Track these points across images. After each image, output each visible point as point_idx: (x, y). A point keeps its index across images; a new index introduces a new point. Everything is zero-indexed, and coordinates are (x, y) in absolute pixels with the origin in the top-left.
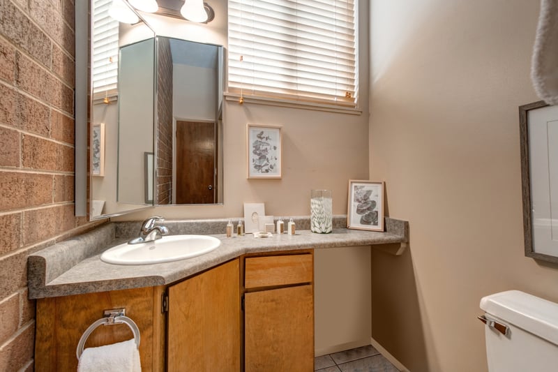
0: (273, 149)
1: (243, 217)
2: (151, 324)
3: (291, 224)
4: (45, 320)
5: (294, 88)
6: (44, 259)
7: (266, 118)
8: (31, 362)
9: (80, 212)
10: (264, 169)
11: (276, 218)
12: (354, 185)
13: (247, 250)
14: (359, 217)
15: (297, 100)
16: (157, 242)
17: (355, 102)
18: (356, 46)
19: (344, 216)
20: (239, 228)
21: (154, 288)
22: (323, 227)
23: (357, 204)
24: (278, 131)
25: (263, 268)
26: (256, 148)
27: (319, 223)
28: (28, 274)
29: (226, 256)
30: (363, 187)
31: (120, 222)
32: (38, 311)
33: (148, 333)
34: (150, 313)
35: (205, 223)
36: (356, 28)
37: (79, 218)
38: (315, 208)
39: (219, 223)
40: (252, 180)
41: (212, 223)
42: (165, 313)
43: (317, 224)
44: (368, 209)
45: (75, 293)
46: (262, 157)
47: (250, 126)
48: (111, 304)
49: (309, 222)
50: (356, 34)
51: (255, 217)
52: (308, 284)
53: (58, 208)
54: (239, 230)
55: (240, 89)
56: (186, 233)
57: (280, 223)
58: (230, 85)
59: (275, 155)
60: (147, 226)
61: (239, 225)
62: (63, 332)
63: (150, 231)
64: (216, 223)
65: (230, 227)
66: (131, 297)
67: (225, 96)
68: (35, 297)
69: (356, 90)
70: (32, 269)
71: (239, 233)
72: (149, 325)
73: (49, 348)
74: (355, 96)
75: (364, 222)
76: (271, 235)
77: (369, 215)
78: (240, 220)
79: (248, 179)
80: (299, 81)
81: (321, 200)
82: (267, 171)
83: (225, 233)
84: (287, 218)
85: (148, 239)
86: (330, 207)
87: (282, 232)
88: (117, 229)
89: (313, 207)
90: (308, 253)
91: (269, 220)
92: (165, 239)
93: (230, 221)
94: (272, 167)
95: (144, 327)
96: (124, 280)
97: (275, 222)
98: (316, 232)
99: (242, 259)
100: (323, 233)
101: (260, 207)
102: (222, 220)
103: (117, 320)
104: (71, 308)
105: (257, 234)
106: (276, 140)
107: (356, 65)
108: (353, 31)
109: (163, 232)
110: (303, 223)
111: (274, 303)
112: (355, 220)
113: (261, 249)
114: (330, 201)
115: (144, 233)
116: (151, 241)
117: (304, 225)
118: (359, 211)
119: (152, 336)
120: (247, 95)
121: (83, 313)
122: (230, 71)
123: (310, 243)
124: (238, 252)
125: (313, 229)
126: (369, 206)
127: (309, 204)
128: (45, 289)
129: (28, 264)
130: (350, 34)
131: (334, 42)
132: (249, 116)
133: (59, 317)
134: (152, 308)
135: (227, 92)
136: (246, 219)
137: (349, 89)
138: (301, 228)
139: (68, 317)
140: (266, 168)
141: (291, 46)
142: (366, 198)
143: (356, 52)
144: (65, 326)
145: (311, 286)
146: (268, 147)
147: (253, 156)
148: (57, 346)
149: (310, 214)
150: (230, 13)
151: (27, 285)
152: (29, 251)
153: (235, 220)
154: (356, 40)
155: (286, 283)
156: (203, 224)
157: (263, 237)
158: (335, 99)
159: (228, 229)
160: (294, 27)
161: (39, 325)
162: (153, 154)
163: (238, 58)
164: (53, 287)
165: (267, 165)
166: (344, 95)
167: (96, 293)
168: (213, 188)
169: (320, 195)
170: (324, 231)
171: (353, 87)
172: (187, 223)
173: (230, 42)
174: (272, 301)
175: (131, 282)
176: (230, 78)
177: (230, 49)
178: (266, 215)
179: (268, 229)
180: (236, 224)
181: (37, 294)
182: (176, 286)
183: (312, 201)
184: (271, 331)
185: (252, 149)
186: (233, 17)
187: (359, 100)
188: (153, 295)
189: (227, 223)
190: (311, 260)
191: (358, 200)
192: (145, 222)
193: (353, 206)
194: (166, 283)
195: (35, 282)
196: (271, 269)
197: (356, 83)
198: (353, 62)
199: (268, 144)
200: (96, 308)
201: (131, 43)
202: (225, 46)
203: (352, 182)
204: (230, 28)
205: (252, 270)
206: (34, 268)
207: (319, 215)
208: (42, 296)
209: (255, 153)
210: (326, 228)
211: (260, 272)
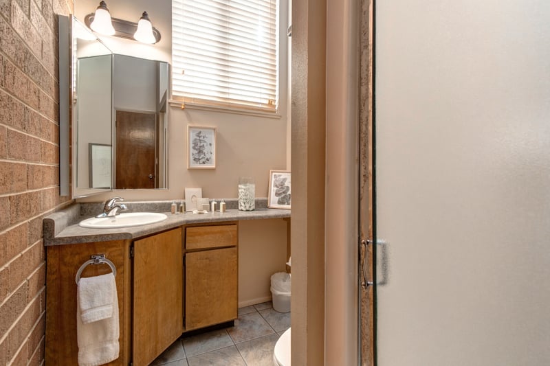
0: (209, 146)
1: (185, 198)
2: (123, 265)
3: (222, 204)
4: (51, 261)
5: (226, 96)
6: (53, 221)
7: (203, 121)
8: (44, 287)
9: (64, 193)
10: (201, 161)
11: (211, 200)
12: (274, 174)
13: (187, 221)
14: (277, 199)
15: (229, 106)
16: (117, 217)
17: (276, 108)
18: (277, 64)
19: (265, 198)
20: (181, 207)
21: (125, 240)
22: (248, 206)
23: (276, 188)
24: (213, 131)
25: (200, 235)
26: (195, 144)
27: (244, 203)
28: (43, 230)
29: (172, 224)
30: (280, 175)
31: (84, 203)
32: (48, 255)
33: (121, 270)
34: (122, 258)
35: (154, 204)
36: (277, 48)
37: (62, 197)
38: (242, 192)
39: (165, 203)
40: (191, 170)
41: (159, 203)
42: (132, 258)
43: (243, 204)
44: (284, 192)
45: (73, 243)
46: (200, 152)
47: (190, 127)
48: (96, 252)
49: (237, 203)
50: (277, 53)
51: (194, 199)
52: (234, 246)
53: (53, 189)
54: (181, 209)
55: (182, 97)
56: (138, 211)
57: (213, 203)
58: (174, 94)
59: (211, 151)
60: (109, 205)
61: (181, 205)
62: (64, 269)
63: (112, 208)
64: (162, 203)
65: (174, 206)
66: (109, 247)
67: (170, 103)
68: (48, 244)
69: (277, 99)
70: (46, 227)
71: (181, 211)
72: (121, 265)
73: (56, 279)
74: (277, 103)
75: (280, 202)
76: (206, 212)
77: (284, 197)
78: (182, 201)
79: (189, 169)
80: (230, 91)
81: (245, 186)
82: (204, 163)
83: (170, 211)
84: (219, 200)
85: (110, 214)
86: (253, 191)
87: (215, 210)
88: (81, 208)
89: (240, 191)
90: (234, 224)
91: (205, 201)
92: (122, 215)
93: (174, 202)
94: (208, 160)
95: (119, 266)
96: (105, 235)
97: (210, 203)
98: (242, 210)
99: (184, 228)
100: (247, 210)
101: (198, 191)
102: (168, 202)
103: (101, 261)
104: (70, 253)
105: (195, 212)
106: (211, 138)
107: (277, 78)
108: (275, 51)
109: (123, 208)
110: (233, 204)
111: (208, 260)
112: (273, 201)
113: (198, 221)
114: (254, 186)
115: (106, 210)
116: (113, 216)
117: (233, 205)
118: (277, 194)
119: (123, 272)
120: (188, 102)
121: (77, 257)
122: (174, 82)
123: (235, 216)
124: (181, 222)
125: (240, 208)
126: (284, 190)
127: (238, 188)
128: (55, 240)
129: (44, 223)
130: (272, 53)
131: (260, 60)
132: (190, 119)
133: (61, 259)
134: (123, 255)
135: (171, 100)
136: (186, 201)
137: (271, 98)
138: (231, 208)
139: (67, 259)
140: (203, 160)
141: (224, 62)
142: (282, 185)
143: (277, 68)
144: (65, 265)
145: (235, 249)
146: (205, 144)
147: (192, 151)
148: (61, 278)
149: (238, 196)
150: (174, 35)
151: (43, 237)
152: (44, 215)
153: (177, 201)
154: (277, 58)
155: (217, 246)
156: (152, 204)
157: (200, 213)
158: (260, 106)
159: (172, 208)
160: (227, 47)
161: (48, 264)
162: (111, 146)
163: (181, 72)
164: (60, 239)
165: (203, 158)
166: (267, 102)
167: (87, 243)
168: (154, 176)
169: (245, 182)
170: (248, 209)
171: (275, 96)
172: (139, 204)
173: (174, 58)
174: (206, 259)
175: (110, 237)
176: (174, 88)
177: (173, 65)
178: (203, 197)
179: (205, 207)
180: (178, 204)
181: (50, 243)
182: (139, 241)
183: (240, 186)
184: (206, 281)
185: (192, 145)
186: (176, 38)
187: (278, 107)
188: (124, 246)
189: (172, 203)
190: (236, 229)
191: (276, 186)
192: (108, 202)
193: (273, 190)
194: (133, 238)
195: (48, 235)
196: (206, 236)
197: (277, 93)
198: (275, 76)
199: (205, 142)
200: (86, 254)
201: (89, 56)
202: (170, 63)
203: (272, 172)
204: (174, 47)
205: (192, 236)
206: (48, 226)
207: (244, 197)
208: (52, 244)
209: (194, 148)
210: (250, 207)
211: (197, 237)
